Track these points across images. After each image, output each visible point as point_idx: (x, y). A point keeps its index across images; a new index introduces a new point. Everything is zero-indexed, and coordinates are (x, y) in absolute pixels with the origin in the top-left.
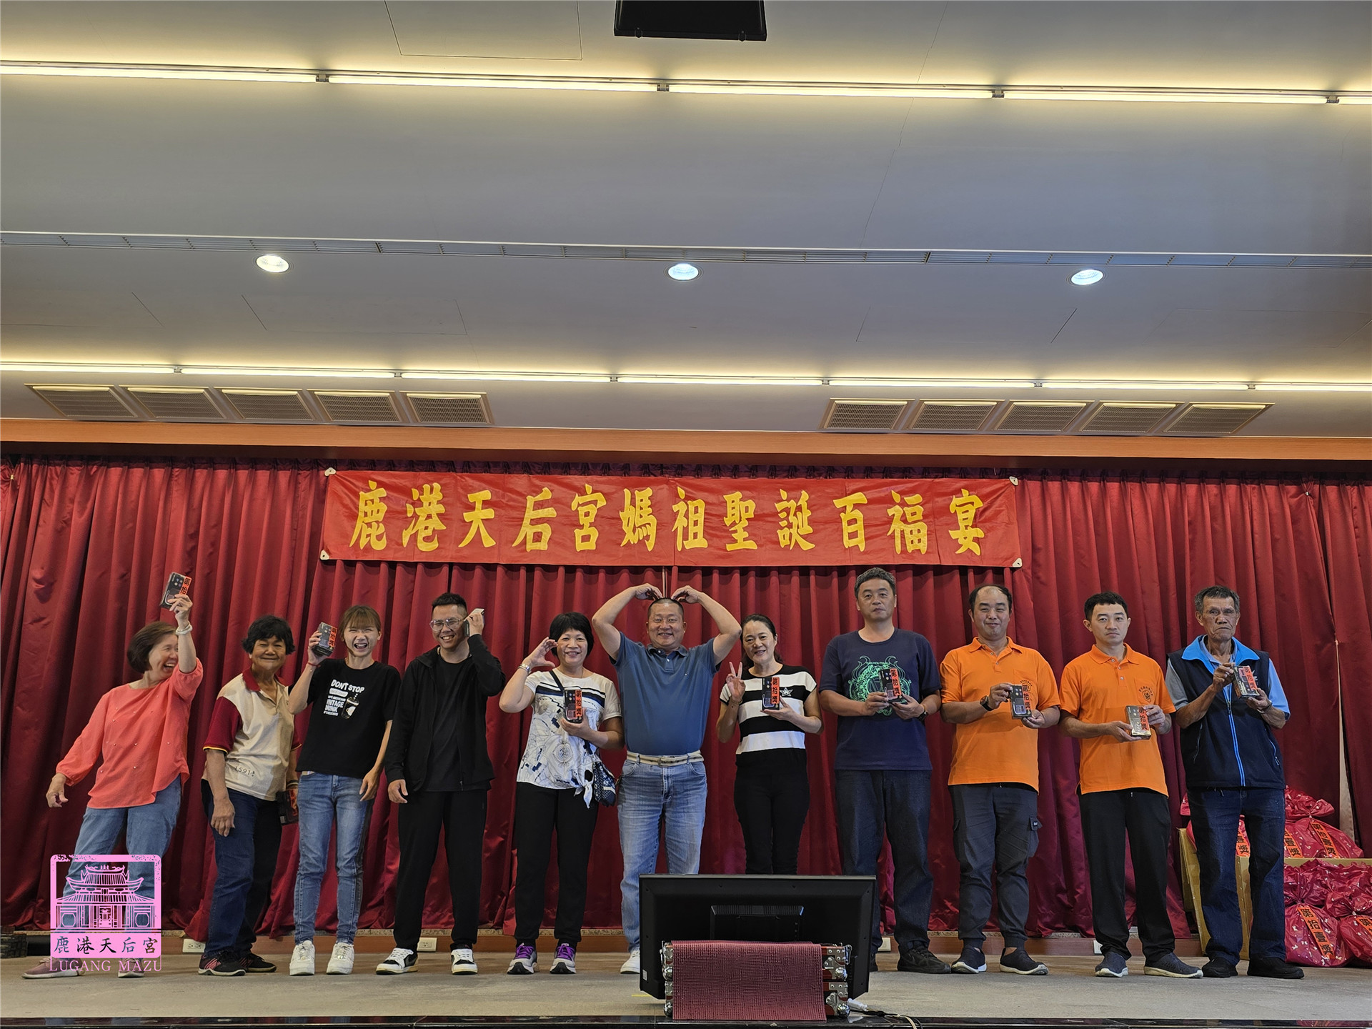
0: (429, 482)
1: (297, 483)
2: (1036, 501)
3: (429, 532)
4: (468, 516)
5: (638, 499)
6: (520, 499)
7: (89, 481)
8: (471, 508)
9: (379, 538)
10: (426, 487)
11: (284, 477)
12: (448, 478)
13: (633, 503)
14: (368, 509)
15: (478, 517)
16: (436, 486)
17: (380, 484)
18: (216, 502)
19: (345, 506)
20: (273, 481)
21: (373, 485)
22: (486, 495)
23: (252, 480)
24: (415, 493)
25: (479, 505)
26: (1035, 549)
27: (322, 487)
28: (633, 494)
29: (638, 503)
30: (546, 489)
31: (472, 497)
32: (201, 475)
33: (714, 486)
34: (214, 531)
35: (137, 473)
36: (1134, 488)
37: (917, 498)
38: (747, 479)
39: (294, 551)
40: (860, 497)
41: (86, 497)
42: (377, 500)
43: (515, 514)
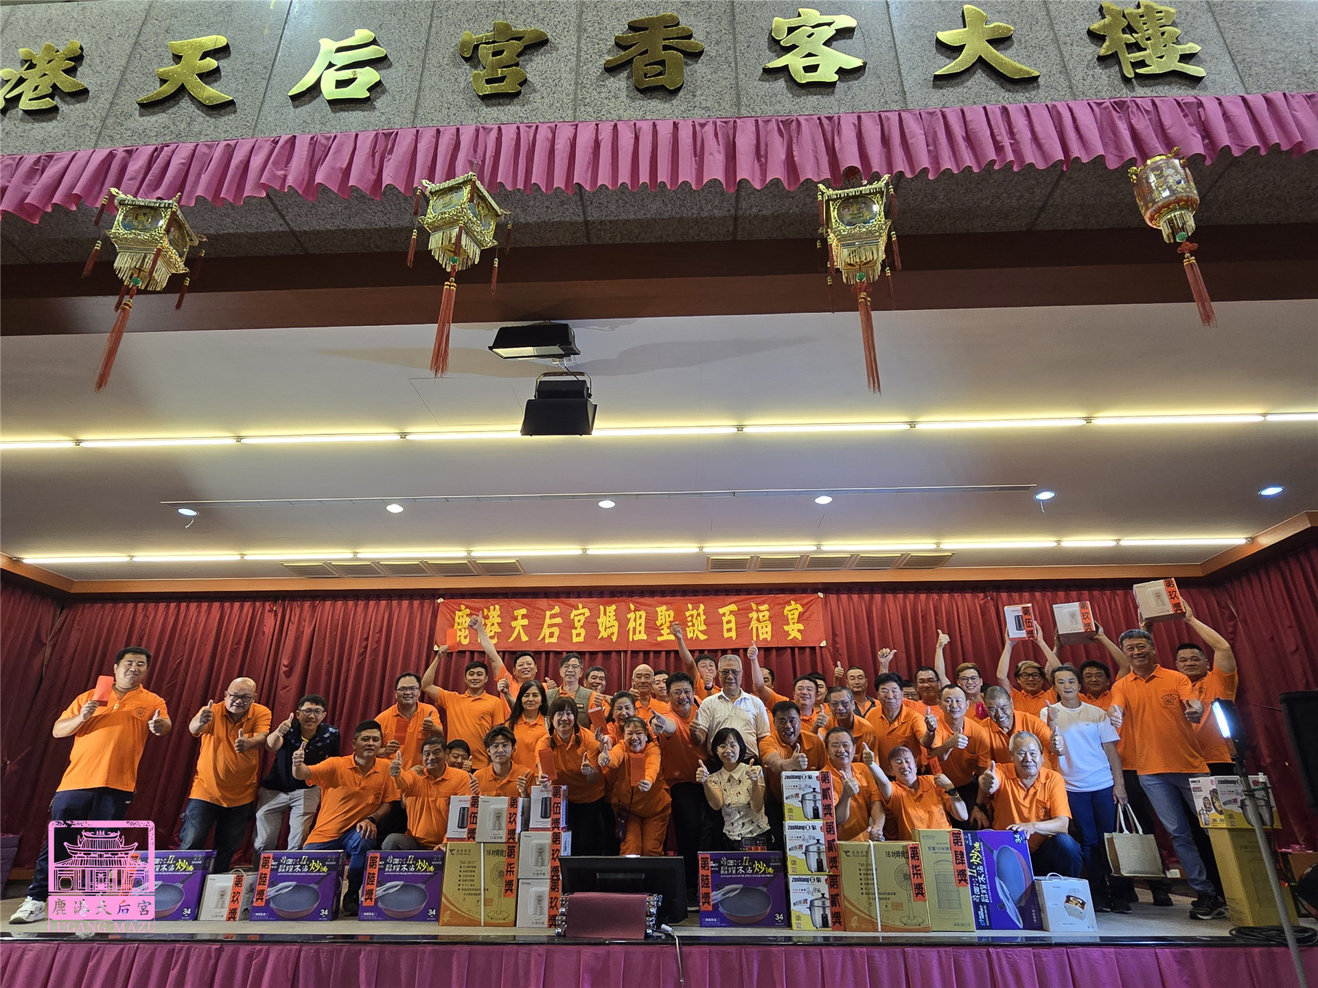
0: (494, 605)
1: (423, 607)
2: (834, 606)
3: (492, 634)
4: (513, 624)
5: (608, 611)
6: (543, 613)
7: (314, 608)
8: (516, 619)
9: (465, 637)
10: (492, 607)
11: (416, 603)
12: (504, 602)
13: (605, 614)
14: (460, 621)
15: (519, 624)
16: (497, 607)
17: (467, 607)
18: (380, 618)
19: (447, 620)
20: (411, 605)
21: (463, 607)
22: (524, 611)
23: (400, 605)
24: (486, 610)
25: (520, 617)
26: (834, 634)
27: (436, 609)
28: (605, 609)
29: (608, 614)
30: (556, 607)
31: (516, 613)
32: (372, 603)
33: (650, 602)
34: (378, 635)
35: (340, 603)
36: (890, 597)
37: (765, 607)
38: (669, 598)
39: (420, 645)
40: (733, 607)
41: (312, 617)
42: (465, 616)
43: (539, 621)
